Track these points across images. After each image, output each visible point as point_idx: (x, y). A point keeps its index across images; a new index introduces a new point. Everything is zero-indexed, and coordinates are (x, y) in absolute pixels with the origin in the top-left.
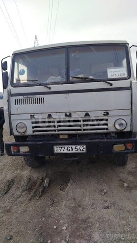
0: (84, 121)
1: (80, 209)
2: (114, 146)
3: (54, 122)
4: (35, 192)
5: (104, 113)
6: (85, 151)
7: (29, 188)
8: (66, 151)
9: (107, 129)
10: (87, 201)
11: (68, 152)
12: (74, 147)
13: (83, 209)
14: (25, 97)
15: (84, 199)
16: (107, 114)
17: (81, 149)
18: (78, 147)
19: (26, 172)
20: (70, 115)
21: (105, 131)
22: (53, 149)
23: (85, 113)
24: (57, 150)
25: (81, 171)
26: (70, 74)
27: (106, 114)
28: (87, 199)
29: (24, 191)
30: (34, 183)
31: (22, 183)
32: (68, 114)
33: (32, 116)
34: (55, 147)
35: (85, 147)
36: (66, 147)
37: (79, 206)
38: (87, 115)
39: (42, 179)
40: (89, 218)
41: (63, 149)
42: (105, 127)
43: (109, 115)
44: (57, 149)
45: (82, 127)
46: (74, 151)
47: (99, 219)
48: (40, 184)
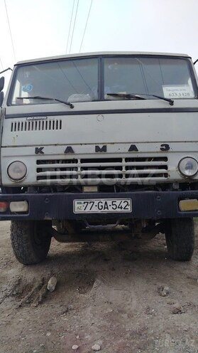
0: (127, 160)
1: (125, 316)
2: (181, 202)
3: (75, 161)
4: (29, 298)
5: (162, 146)
6: (129, 209)
7: (17, 294)
8: (95, 210)
9: (166, 175)
10: (134, 304)
11: (99, 211)
12: (109, 202)
13: (130, 316)
14: (29, 118)
15: (128, 302)
16: (166, 148)
17: (122, 205)
18: (118, 203)
19: (12, 270)
20: (104, 149)
21: (163, 178)
22: (71, 206)
23: (130, 145)
24: (80, 207)
25: (114, 269)
26: (105, 90)
27: (164, 147)
28: (134, 302)
29: (7, 296)
30: (29, 287)
31: (5, 286)
32: (101, 146)
33: (39, 151)
34: (76, 202)
35: (129, 201)
36: (96, 203)
37: (122, 312)
38: (133, 148)
39: (43, 280)
40: (145, 329)
41: (90, 205)
42: (163, 171)
43: (170, 150)
44: (79, 205)
45: (124, 170)
46: (110, 210)
47: (168, 329)
48: (40, 288)
